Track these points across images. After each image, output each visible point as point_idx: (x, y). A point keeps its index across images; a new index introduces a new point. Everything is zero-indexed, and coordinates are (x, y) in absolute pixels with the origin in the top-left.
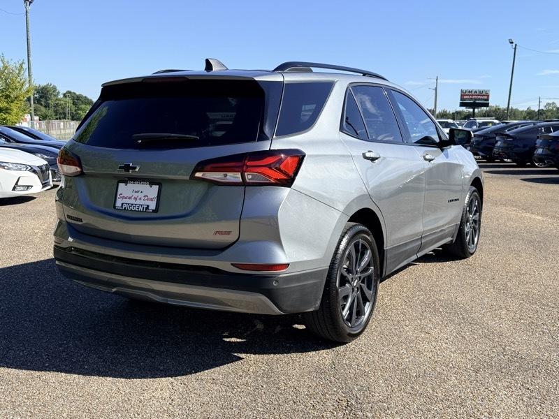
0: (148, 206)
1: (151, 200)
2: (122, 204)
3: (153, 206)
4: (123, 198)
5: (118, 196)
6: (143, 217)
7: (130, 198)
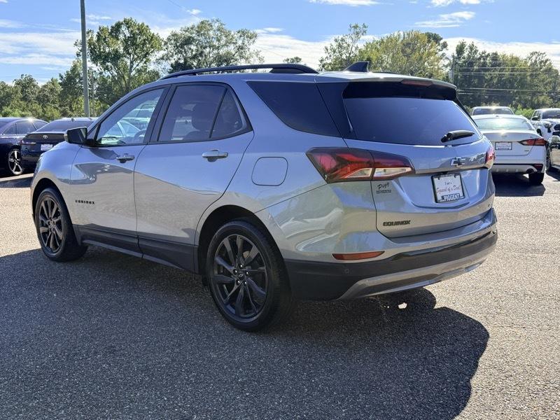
1: (458, 188)
2: (443, 197)
3: (460, 193)
4: (441, 191)
5: (436, 191)
7: (445, 190)
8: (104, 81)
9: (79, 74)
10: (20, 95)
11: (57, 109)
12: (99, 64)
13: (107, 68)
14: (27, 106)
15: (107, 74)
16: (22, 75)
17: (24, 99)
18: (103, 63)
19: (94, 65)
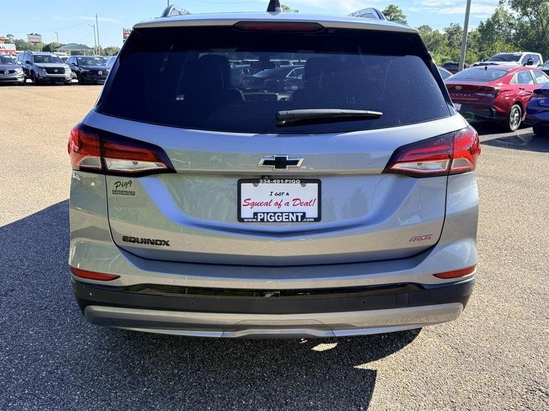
0: (304, 213)
1: (307, 204)
2: (255, 214)
3: (312, 212)
4: (253, 204)
5: (243, 203)
6: (300, 229)
7: (267, 204)
8: (522, 26)
9: (498, 21)
10: (447, 41)
11: (476, 53)
12: (519, 10)
13: (525, 14)
14: (451, 51)
15: (526, 19)
16: (452, 24)
17: (450, 45)
18: (524, 9)
19: (514, 11)
